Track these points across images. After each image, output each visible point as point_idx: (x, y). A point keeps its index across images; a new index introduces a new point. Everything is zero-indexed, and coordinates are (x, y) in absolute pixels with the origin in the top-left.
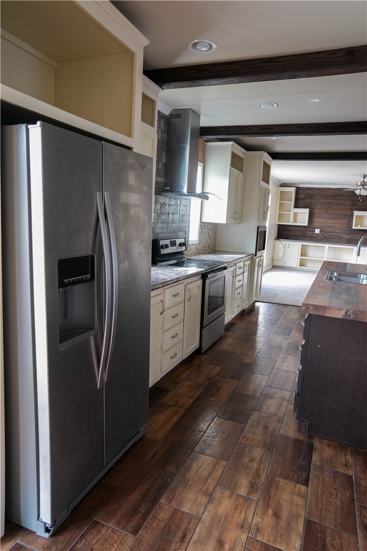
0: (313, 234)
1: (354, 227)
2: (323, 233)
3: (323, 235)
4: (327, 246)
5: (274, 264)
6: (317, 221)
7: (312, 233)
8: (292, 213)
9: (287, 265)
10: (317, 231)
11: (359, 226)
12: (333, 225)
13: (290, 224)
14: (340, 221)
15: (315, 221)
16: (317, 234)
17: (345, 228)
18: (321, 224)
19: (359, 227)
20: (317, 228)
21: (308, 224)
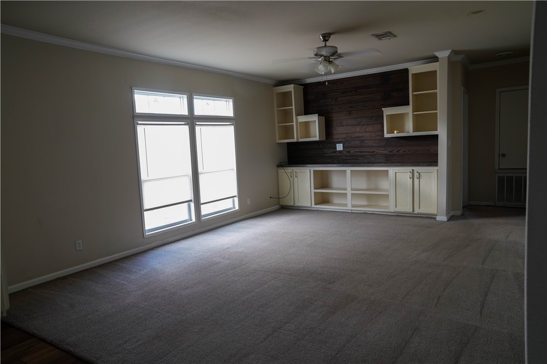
0: (335, 152)
1: (386, 135)
2: (348, 150)
3: (349, 152)
4: (348, 169)
5: (282, 203)
6: (339, 131)
7: (333, 150)
8: (294, 123)
9: (297, 204)
10: (340, 147)
11: (395, 132)
12: (360, 135)
13: (295, 140)
14: (370, 128)
15: (335, 132)
16: (340, 152)
17: (378, 138)
18: (344, 136)
19: (396, 134)
20: (340, 143)
21: (326, 139)
